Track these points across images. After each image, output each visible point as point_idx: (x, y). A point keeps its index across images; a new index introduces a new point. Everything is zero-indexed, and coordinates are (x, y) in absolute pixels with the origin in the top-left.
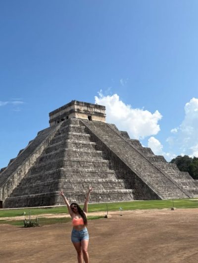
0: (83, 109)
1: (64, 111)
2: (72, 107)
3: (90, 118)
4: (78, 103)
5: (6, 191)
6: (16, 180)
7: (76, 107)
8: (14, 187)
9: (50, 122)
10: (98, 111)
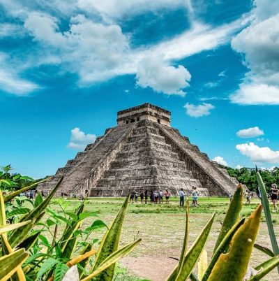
0: (154, 112)
1: (135, 112)
2: (145, 110)
3: (159, 121)
4: (151, 106)
5: (91, 182)
6: (99, 172)
7: (149, 110)
8: (98, 179)
9: (118, 120)
10: (165, 115)
